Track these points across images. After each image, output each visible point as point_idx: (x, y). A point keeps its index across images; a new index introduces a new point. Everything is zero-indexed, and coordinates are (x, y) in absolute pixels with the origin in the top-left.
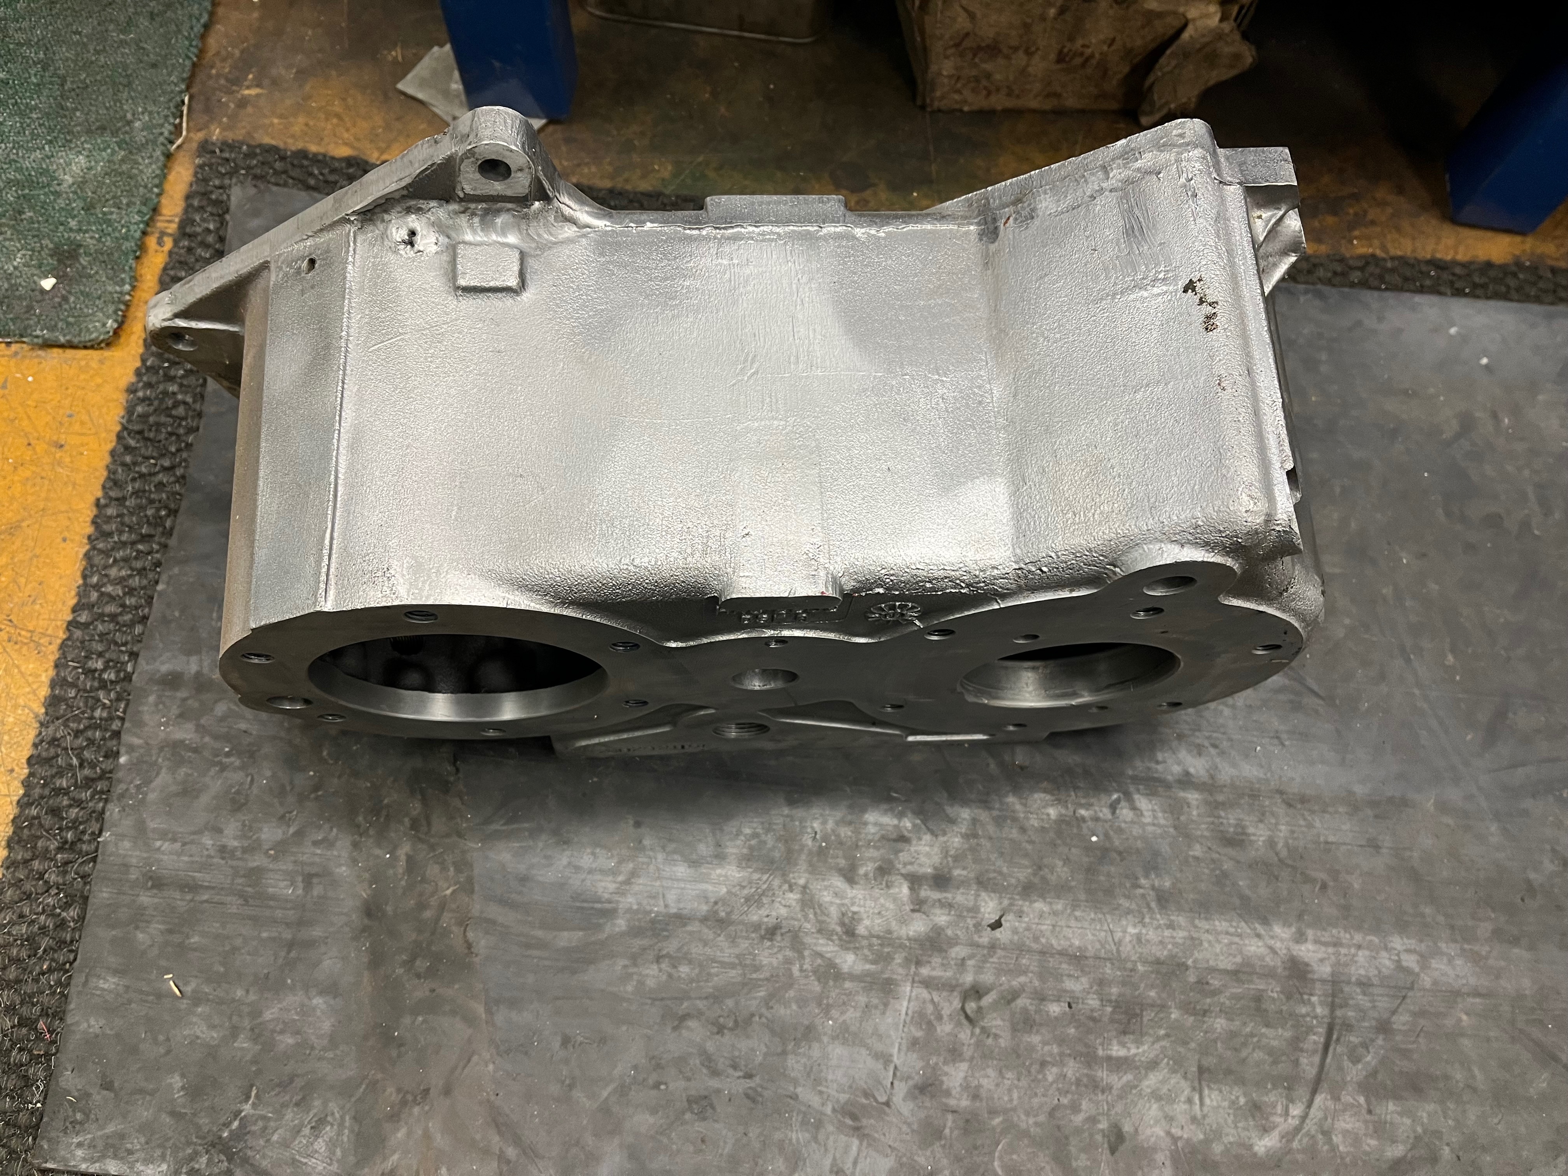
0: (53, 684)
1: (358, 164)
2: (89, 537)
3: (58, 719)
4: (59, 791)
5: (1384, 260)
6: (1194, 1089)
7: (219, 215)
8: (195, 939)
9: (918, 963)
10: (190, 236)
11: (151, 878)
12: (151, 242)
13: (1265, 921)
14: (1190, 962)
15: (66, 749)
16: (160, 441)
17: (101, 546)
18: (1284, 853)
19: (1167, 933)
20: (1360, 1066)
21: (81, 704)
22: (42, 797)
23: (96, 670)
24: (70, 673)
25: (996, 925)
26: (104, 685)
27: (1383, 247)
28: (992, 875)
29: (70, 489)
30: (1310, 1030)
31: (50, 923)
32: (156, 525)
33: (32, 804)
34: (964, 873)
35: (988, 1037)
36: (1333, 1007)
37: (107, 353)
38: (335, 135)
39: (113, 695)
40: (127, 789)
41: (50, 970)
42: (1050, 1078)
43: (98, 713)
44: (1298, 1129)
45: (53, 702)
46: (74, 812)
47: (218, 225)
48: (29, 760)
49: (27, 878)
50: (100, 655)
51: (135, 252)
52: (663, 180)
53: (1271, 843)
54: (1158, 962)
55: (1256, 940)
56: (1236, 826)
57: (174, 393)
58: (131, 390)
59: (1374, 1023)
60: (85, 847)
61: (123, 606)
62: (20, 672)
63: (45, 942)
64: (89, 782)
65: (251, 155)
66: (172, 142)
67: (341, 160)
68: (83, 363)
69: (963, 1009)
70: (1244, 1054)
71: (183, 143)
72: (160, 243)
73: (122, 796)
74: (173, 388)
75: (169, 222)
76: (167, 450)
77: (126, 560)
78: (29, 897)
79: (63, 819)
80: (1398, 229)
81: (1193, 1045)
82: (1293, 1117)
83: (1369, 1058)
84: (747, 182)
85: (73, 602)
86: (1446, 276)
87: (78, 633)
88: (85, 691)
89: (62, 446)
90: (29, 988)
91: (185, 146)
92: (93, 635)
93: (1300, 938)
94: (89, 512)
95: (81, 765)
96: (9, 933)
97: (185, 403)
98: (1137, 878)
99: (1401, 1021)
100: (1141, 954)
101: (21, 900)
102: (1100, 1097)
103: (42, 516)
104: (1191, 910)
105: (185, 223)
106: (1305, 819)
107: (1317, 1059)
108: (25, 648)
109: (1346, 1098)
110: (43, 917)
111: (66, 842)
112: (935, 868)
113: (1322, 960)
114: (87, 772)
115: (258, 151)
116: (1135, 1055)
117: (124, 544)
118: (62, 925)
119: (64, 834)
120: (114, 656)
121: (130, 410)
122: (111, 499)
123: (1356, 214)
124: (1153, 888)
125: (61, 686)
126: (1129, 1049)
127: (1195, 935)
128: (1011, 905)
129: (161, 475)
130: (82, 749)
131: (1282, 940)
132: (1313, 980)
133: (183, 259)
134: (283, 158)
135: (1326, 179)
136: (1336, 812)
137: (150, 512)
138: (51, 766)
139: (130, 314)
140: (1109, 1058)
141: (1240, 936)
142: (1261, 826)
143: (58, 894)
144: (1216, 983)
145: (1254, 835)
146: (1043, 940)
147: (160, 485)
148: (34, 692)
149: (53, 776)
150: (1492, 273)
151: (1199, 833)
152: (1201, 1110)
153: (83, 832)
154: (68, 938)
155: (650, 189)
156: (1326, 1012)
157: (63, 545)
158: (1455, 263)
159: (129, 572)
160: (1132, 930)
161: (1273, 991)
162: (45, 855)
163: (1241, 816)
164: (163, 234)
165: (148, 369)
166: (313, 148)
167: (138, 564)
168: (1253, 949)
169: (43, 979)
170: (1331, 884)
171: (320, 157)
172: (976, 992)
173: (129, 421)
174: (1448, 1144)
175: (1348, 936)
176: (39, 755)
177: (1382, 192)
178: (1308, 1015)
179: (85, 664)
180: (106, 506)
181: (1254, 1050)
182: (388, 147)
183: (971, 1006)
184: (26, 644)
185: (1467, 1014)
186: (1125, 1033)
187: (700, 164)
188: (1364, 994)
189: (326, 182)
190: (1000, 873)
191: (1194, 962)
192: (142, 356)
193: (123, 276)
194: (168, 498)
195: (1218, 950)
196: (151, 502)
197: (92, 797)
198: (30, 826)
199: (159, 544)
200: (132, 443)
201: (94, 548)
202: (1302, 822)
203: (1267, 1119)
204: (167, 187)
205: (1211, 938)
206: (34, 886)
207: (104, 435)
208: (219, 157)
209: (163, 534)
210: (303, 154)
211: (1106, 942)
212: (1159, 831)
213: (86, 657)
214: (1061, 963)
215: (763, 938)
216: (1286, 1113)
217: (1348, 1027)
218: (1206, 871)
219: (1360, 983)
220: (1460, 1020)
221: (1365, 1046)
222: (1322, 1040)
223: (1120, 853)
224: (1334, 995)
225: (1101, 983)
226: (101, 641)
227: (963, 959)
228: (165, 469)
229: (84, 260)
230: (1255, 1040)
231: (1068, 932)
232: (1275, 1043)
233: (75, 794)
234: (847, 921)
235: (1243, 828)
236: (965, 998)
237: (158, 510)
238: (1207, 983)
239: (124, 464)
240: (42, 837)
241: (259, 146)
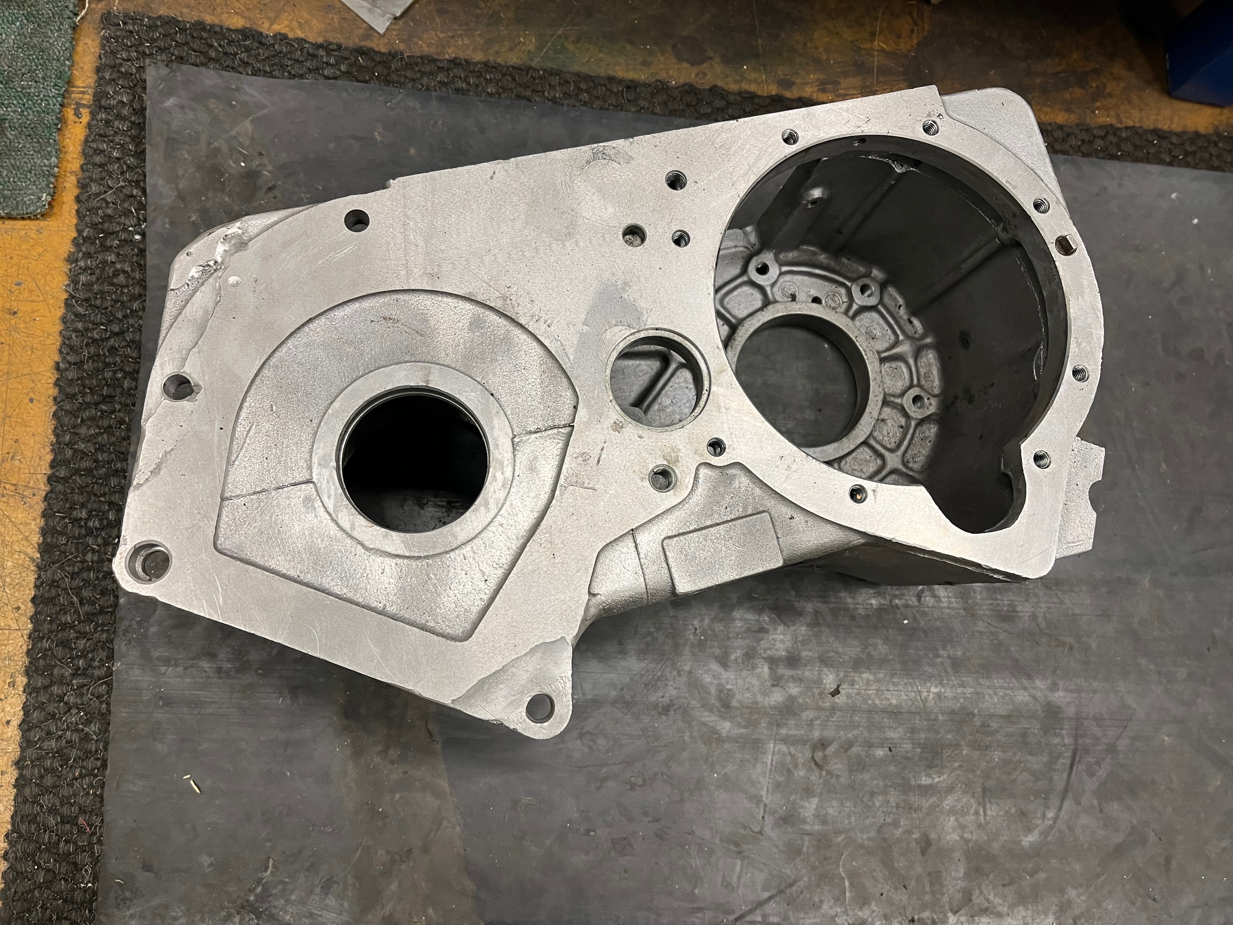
0: (44, 532)
1: (253, 36)
2: (55, 399)
3: (53, 563)
4: (64, 627)
5: (1120, 129)
6: (979, 804)
7: (130, 88)
8: (206, 745)
9: (779, 725)
10: (105, 108)
11: (161, 698)
12: (70, 113)
13: (1030, 677)
14: (976, 711)
15: (65, 589)
16: (107, 308)
17: (68, 407)
18: (1043, 625)
19: (959, 690)
20: (1095, 778)
21: (73, 550)
22: (51, 631)
23: (81, 519)
24: (58, 523)
25: (836, 692)
26: (90, 532)
27: (1118, 116)
28: (831, 654)
29: (29, 353)
30: (1060, 755)
31: (75, 737)
32: (114, 387)
33: (43, 638)
34: (810, 654)
35: (832, 777)
36: (1076, 737)
37: (42, 223)
38: (226, 5)
39: (100, 540)
40: (130, 626)
41: (82, 776)
42: (877, 804)
43: (89, 557)
44: (1051, 827)
45: (45, 549)
46: (81, 643)
47: (131, 98)
48: (33, 600)
49: (49, 701)
50: (83, 505)
51: (57, 125)
52: (529, 52)
53: (1034, 617)
54: (953, 712)
55: (1022, 692)
56: (1009, 605)
57: (113, 263)
58: (71, 259)
59: (1104, 747)
60: (97, 673)
61: (96, 461)
62: (11, 521)
63: (74, 754)
64: (90, 617)
65: (152, 27)
66: (76, 15)
67: (236, 31)
68: (22, 233)
69: (813, 758)
70: (1013, 776)
71: (86, 14)
72: (78, 114)
73: (126, 631)
74: (111, 258)
75: (83, 93)
76: (114, 317)
77: (92, 419)
78: (53, 716)
79: (72, 649)
80: (1129, 101)
81: (978, 772)
82: (1049, 819)
83: (1101, 773)
84: (601, 55)
85: (49, 457)
86: (1165, 144)
87: (60, 487)
88: (74, 537)
89: (15, 313)
90: (66, 791)
91: (88, 17)
92: (73, 489)
93: (1054, 687)
94: (50, 374)
95: (81, 603)
96: (39, 748)
97: (125, 272)
98: (937, 650)
99: (1123, 744)
100: (941, 707)
101: (47, 720)
102: (915, 816)
103: (8, 379)
104: (977, 672)
105: (99, 96)
106: (1058, 598)
107: (1065, 776)
108: (11, 500)
109: (1084, 801)
110: (68, 733)
111: (79, 668)
112: (788, 652)
113: (1069, 703)
114: (86, 608)
115: (159, 23)
116: (938, 782)
117: (88, 405)
118: (86, 738)
119: (76, 662)
120: (95, 506)
121: (74, 281)
122: (70, 363)
123: (1097, 87)
124: (949, 657)
125: (53, 534)
126: (933, 778)
127: (980, 690)
128: (846, 676)
129: (112, 340)
130: (80, 589)
131: (1041, 690)
132: (1063, 719)
133: (102, 132)
134: (183, 30)
135: (1075, 55)
136: (1081, 591)
137: (108, 375)
138: (55, 605)
139: (60, 186)
140: (920, 786)
141: (1011, 689)
142: (1027, 604)
143: (79, 713)
144: (994, 725)
145: (1022, 612)
146: (870, 702)
147: (113, 350)
148: (26, 538)
149: (57, 613)
150: (1200, 143)
151: (982, 612)
152: (985, 819)
153: (92, 660)
154: (94, 749)
155: (519, 62)
156: (1072, 741)
157: (30, 405)
158: (1172, 133)
159: (97, 431)
160: (934, 690)
161: (1035, 728)
162: (61, 681)
163: (1013, 598)
164: (79, 105)
165: (85, 239)
166: (209, 19)
167: (105, 423)
168: (1021, 698)
169: (77, 784)
170: (1076, 645)
171: (218, 29)
172: (823, 744)
173: (76, 289)
174: (1153, 830)
175: (1087, 684)
176: (42, 596)
177: (1118, 68)
178: (1059, 744)
179: (71, 514)
180: (66, 369)
181: (1021, 773)
182: (277, 17)
183: (819, 755)
184: (12, 496)
185: (1168, 736)
186: (930, 767)
187: (560, 36)
188: (1098, 726)
189: (225, 54)
190: (837, 652)
191: (979, 711)
192: (76, 225)
193: (49, 149)
194: (122, 361)
195: (996, 701)
196: (107, 365)
197: (95, 629)
198: (45, 657)
199: (120, 403)
200: (81, 310)
201: (61, 408)
202: (1056, 600)
203: (1031, 822)
204: (76, 58)
205: (991, 692)
206: (58, 708)
207: (51, 302)
208: (122, 30)
209: (122, 394)
210: (200, 25)
211: (916, 700)
212: (953, 613)
213: (71, 508)
214: (883, 718)
215: (660, 714)
216: (1044, 816)
217: (1087, 751)
218: (987, 641)
219: (1095, 719)
220: (1164, 740)
221: (1098, 763)
222: (1069, 762)
223: (924, 632)
224: (1077, 729)
225: (913, 731)
226: (82, 493)
227: (811, 720)
228: (115, 334)
229: (10, 134)
230: (1022, 765)
231: (888, 695)
232: (1035, 766)
233: (80, 627)
234: (723, 696)
235: (1014, 607)
236: (814, 749)
237: (115, 372)
238: (989, 726)
239: (76, 331)
240: (56, 666)
241: (160, 17)
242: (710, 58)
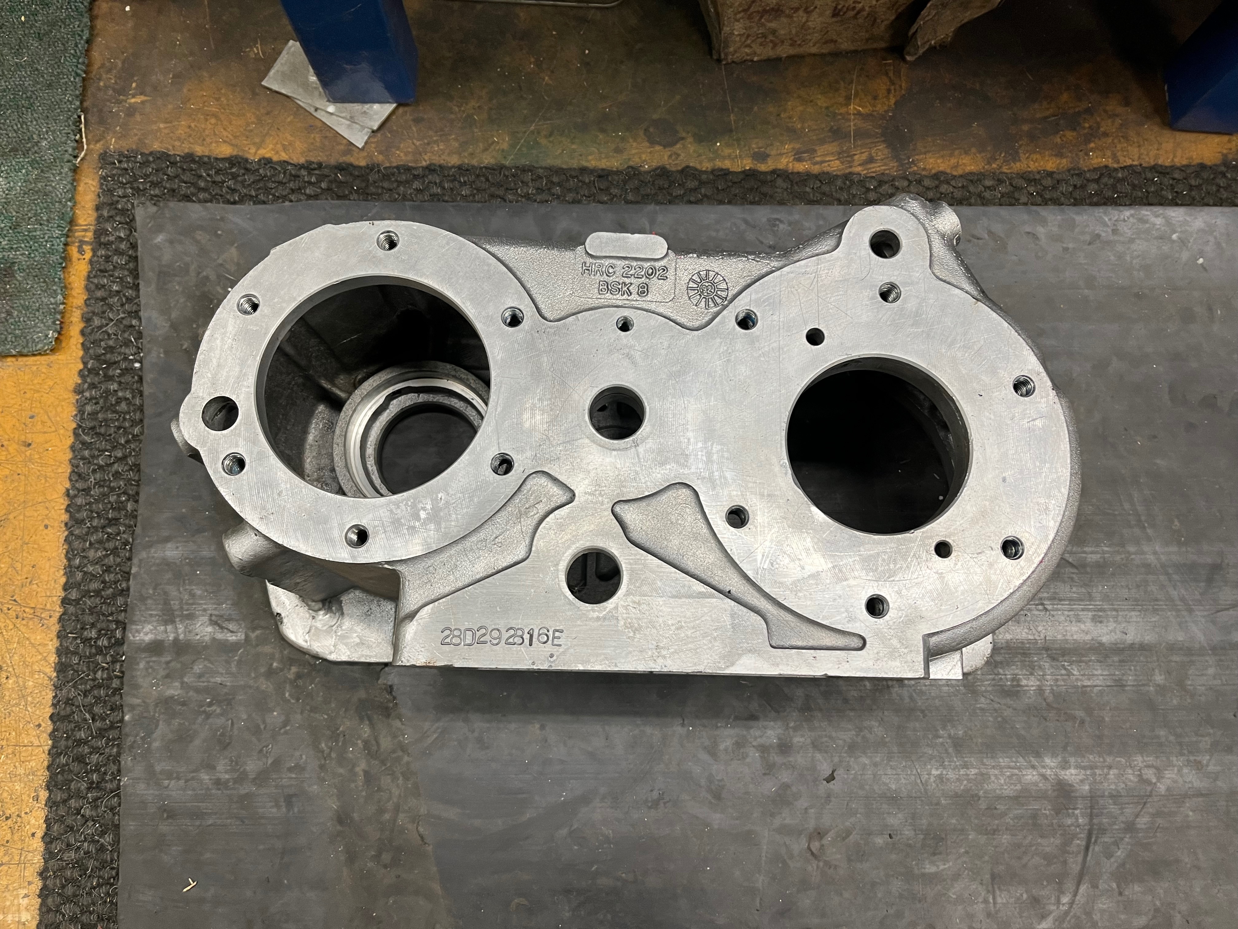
0: (59, 652)
1: (239, 163)
2: (66, 524)
3: (68, 682)
4: (80, 742)
5: (1116, 170)
6: (988, 892)
7: (127, 223)
8: (208, 855)
9: (772, 815)
10: (105, 244)
11: (165, 810)
12: (74, 251)
13: (1038, 755)
14: (981, 793)
15: (78, 706)
16: (110, 435)
17: (77, 532)
18: (1051, 698)
19: (962, 772)
20: (1112, 860)
21: (85, 669)
22: (67, 747)
23: (91, 638)
24: (71, 643)
25: (831, 778)
26: (100, 651)
27: (1114, 157)
28: (825, 739)
29: (43, 481)
30: (1074, 836)
31: (92, 848)
32: (119, 509)
33: (61, 753)
34: (802, 740)
35: (830, 868)
36: (1091, 816)
37: (52, 358)
38: (215, 134)
39: (109, 659)
40: (134, 742)
41: (99, 885)
42: (879, 895)
43: (99, 674)
44: (1067, 913)
45: (61, 668)
46: (95, 758)
47: (128, 232)
48: (51, 718)
49: (68, 814)
50: (93, 625)
51: (61, 264)
52: (503, 151)
53: (1040, 690)
54: (957, 795)
55: (1031, 770)
56: (1013, 680)
57: (115, 391)
58: (78, 390)
59: (1123, 825)
60: (109, 786)
61: (104, 582)
62: (31, 643)
63: (91, 864)
64: (101, 734)
65: (145, 163)
66: (76, 157)
67: (223, 160)
68: (35, 368)
69: (809, 848)
70: (1025, 859)
71: (86, 155)
72: (81, 251)
73: (131, 747)
74: (114, 386)
75: (85, 230)
76: (117, 442)
77: (100, 542)
78: (72, 829)
79: (87, 764)
80: (1126, 138)
81: (986, 858)
82: (1063, 904)
83: (1119, 853)
84: (574, 147)
85: (63, 580)
86: (1167, 181)
87: (71, 609)
88: (85, 656)
89: (30, 445)
90: (85, 900)
91: (87, 158)
92: (84, 610)
93: (1065, 765)
94: (62, 501)
95: (93, 719)
96: (61, 859)
97: (126, 399)
98: (937, 730)
99: (1143, 822)
100: (943, 790)
101: (66, 832)
102: (919, 905)
103: (25, 508)
104: (981, 752)
105: (99, 233)
106: (1065, 669)
107: (1080, 858)
108: (31, 623)
109: (1102, 886)
110: (86, 844)
111: (92, 783)
112: (779, 739)
113: (1082, 781)
114: (98, 724)
115: (151, 159)
116: (943, 870)
117: (96, 529)
118: (102, 849)
119: (90, 776)
120: (104, 625)
121: (81, 411)
122: (79, 490)
123: (1090, 127)
124: (950, 736)
125: (66, 654)
126: (938, 866)
127: (984, 771)
128: (840, 761)
129: (116, 465)
130: (92, 705)
131: (1051, 768)
132: (1076, 797)
133: (102, 268)
134: (173, 164)
135: (1065, 96)
136: (1090, 661)
137: (113, 499)
138: (70, 722)
139: (66, 320)
140: (923, 875)
141: (1019, 768)
142: (1032, 678)
143: (94, 825)
144: (1001, 807)
145: (1027, 686)
146: (867, 787)
147: (117, 474)
148: (45, 659)
149: (73, 730)
150: (1205, 175)
151: (983, 688)
152: (995, 907)
153: (105, 773)
154: (109, 859)
155: (492, 161)
156: (1086, 820)
157: (46, 531)
158: (1173, 168)
159: (104, 553)
160: (934, 772)
161: (1046, 809)
162: (79, 795)
163: (1016, 672)
164: (82, 243)
165: (89, 371)
166: (199, 150)
167: (111, 545)
168: (1030, 777)
169: (95, 893)
170: (1088, 719)
171: (206, 159)
172: (819, 834)
173: (82, 419)
174: (1179, 912)
175: (1101, 760)
176: (58, 714)
177: (1113, 105)
178: (1072, 825)
179: (82, 634)
180: (75, 496)
181: (1032, 857)
182: (263, 141)
183: (815, 846)
184: (31, 619)
185: (1193, 811)
186: (934, 854)
187: (532, 132)
188: (1115, 804)
189: (214, 182)
190: (830, 737)
191: (984, 793)
192: (82, 358)
193: (54, 288)
194: (125, 485)
195: (1002, 781)
196: (112, 489)
197: (107, 744)
198: (62, 772)
199: (125, 525)
200: (87, 439)
201: (71, 534)
202: (1063, 672)
203: (1044, 908)
204: (78, 198)
205: (996, 772)
206: (75, 820)
207: (62, 432)
208: (117, 168)
209: (126, 516)
210: (190, 157)
211: (916, 784)
212: (952, 690)
213: (82, 629)
214: (881, 804)
215: (650, 808)
216: (1058, 902)
217: (1103, 831)
218: (991, 719)
219: (1111, 796)
220: (1187, 816)
221: (1116, 844)
222: (1084, 843)
223: (923, 711)
224: (1092, 807)
225: (914, 816)
226: (92, 614)
227: (806, 809)
228: (118, 460)
229: (19, 276)
230: (1034, 848)
231: (885, 779)
232: (1048, 849)
233: (93, 743)
234: (713, 787)
235: (1019, 680)
236: (810, 839)
237: (119, 496)
238: (996, 808)
239: (83, 458)
240: (73, 780)
241: (151, 153)
242: (683, 139)
